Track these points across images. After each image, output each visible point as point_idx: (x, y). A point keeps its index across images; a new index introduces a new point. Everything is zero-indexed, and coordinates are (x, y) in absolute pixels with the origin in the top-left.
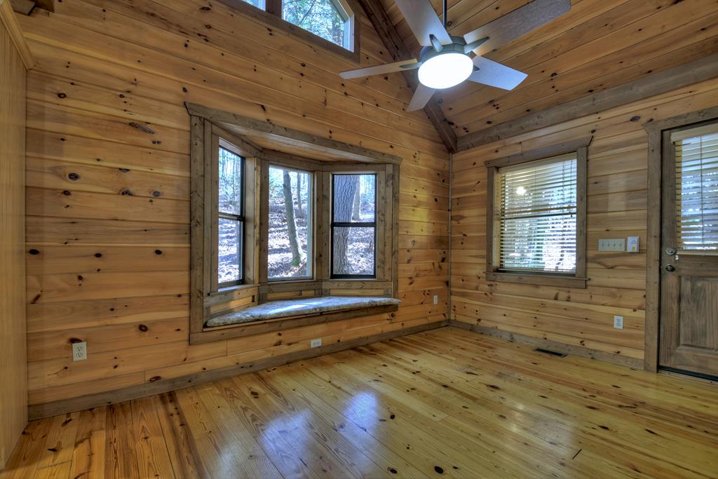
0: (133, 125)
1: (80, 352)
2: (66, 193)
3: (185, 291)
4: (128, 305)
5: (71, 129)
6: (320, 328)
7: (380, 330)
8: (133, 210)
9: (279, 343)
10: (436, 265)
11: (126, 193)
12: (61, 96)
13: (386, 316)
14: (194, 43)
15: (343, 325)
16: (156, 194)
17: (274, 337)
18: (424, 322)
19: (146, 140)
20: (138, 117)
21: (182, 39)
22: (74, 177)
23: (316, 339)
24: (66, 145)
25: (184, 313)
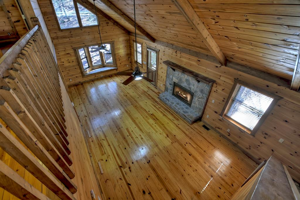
0: (67, 54)
1: (71, 80)
2: (63, 64)
3: (80, 72)
4: (74, 75)
5: (61, 57)
6: (103, 74)
7: (114, 73)
8: (71, 64)
9: (95, 77)
10: (127, 59)
11: (69, 62)
12: (58, 54)
13: (115, 70)
14: (71, 39)
15: (106, 73)
16: (73, 61)
17: (94, 76)
18: (125, 70)
19: (69, 55)
20: (68, 53)
21: (69, 39)
22: (63, 62)
23: (102, 75)
24: (61, 59)
25: (81, 75)
